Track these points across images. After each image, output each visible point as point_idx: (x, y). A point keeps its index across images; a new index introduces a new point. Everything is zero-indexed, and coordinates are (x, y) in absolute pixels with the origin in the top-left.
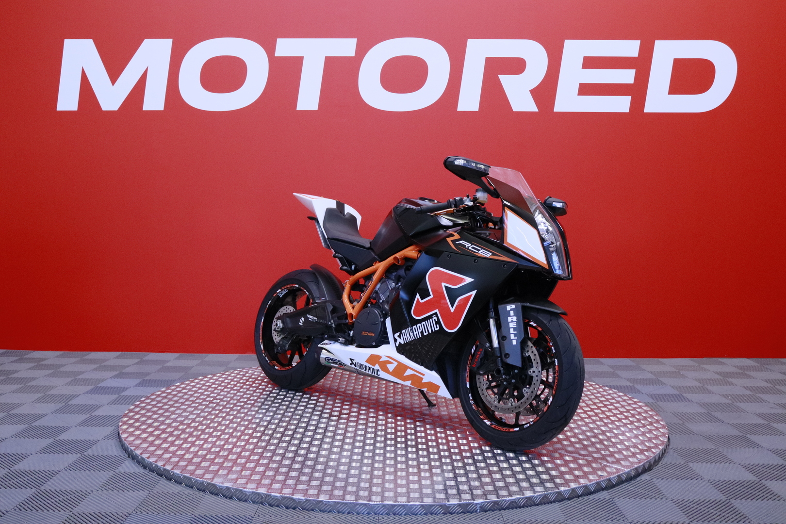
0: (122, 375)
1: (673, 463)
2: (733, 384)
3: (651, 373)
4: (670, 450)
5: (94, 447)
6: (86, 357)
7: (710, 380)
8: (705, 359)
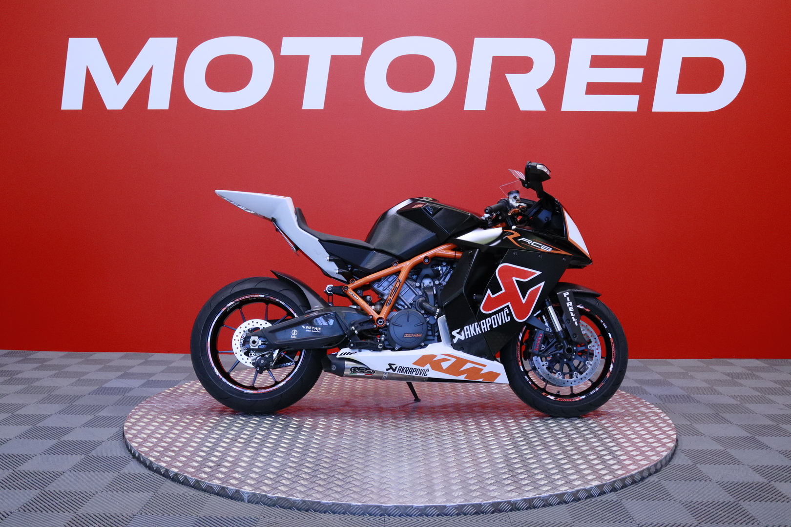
0: (126, 376)
1: (681, 465)
2: (741, 385)
3: (659, 373)
4: (678, 451)
5: (99, 448)
6: (91, 358)
7: (719, 381)
8: (713, 360)
